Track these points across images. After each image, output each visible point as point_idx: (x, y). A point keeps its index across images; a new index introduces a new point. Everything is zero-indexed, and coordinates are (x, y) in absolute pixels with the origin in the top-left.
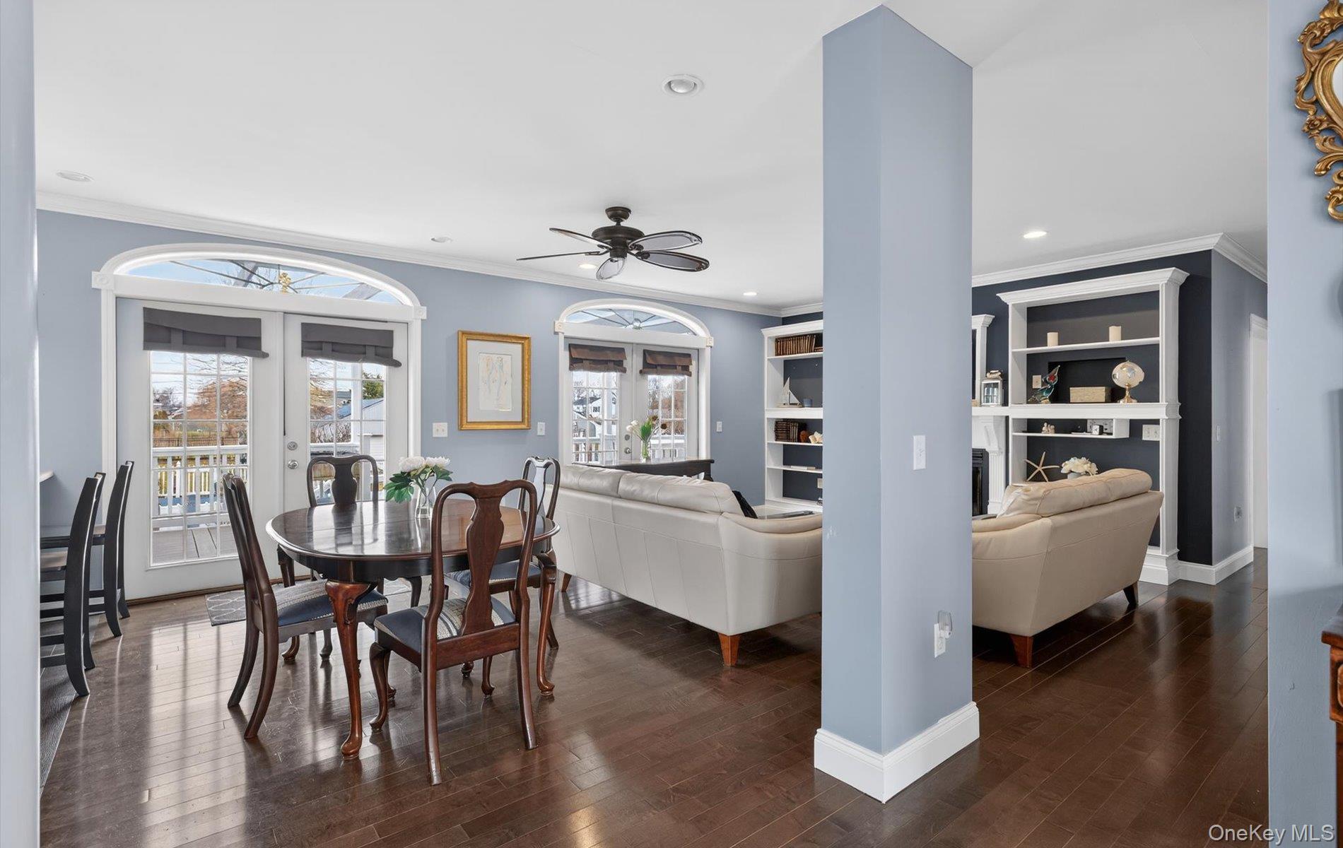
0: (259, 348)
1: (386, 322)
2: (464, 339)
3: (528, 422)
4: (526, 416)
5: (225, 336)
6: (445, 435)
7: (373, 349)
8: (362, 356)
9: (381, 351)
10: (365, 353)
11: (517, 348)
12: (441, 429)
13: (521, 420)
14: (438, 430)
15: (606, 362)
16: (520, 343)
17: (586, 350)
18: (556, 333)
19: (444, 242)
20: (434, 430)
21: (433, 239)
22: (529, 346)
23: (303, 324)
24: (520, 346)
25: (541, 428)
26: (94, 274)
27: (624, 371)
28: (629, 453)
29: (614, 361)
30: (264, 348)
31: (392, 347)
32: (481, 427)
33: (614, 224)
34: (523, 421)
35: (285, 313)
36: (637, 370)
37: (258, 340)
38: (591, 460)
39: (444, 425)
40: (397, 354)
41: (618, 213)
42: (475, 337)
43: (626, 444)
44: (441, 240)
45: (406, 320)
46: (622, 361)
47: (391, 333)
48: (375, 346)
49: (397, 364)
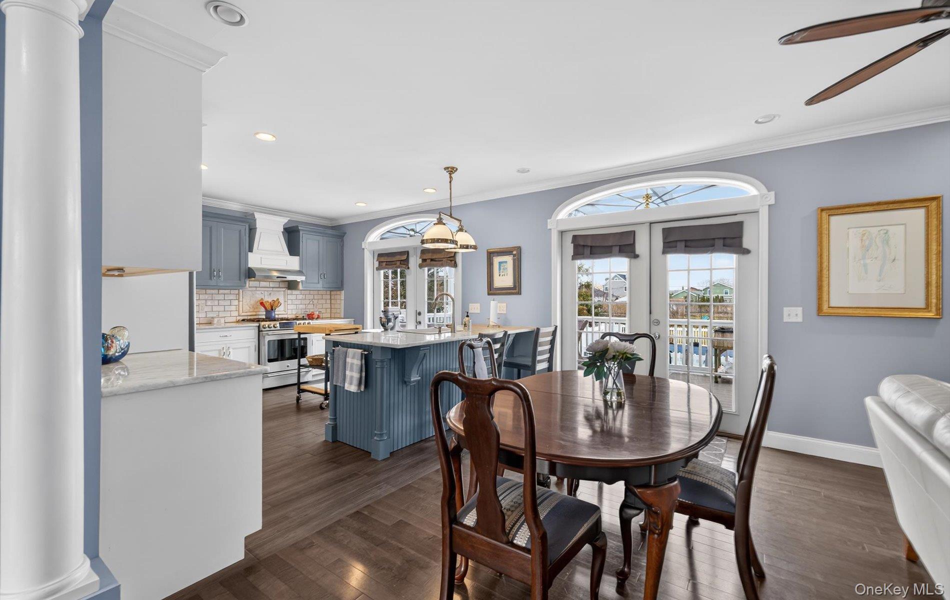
0: (634, 252)
1: (736, 214)
2: (825, 215)
3: (937, 308)
4: (933, 300)
6: (800, 319)
7: (722, 241)
8: (712, 248)
9: (731, 241)
12: (794, 314)
13: (923, 307)
14: (789, 315)
16: (920, 207)
19: (771, 120)
20: (785, 314)
22: (938, 208)
23: (664, 229)
24: (922, 210)
26: (549, 220)
31: (741, 237)
32: (850, 312)
34: (927, 309)
35: (651, 223)
37: (633, 245)
39: (799, 310)
40: (747, 242)
42: (842, 211)
47: (740, 225)
48: (724, 238)
49: (747, 252)
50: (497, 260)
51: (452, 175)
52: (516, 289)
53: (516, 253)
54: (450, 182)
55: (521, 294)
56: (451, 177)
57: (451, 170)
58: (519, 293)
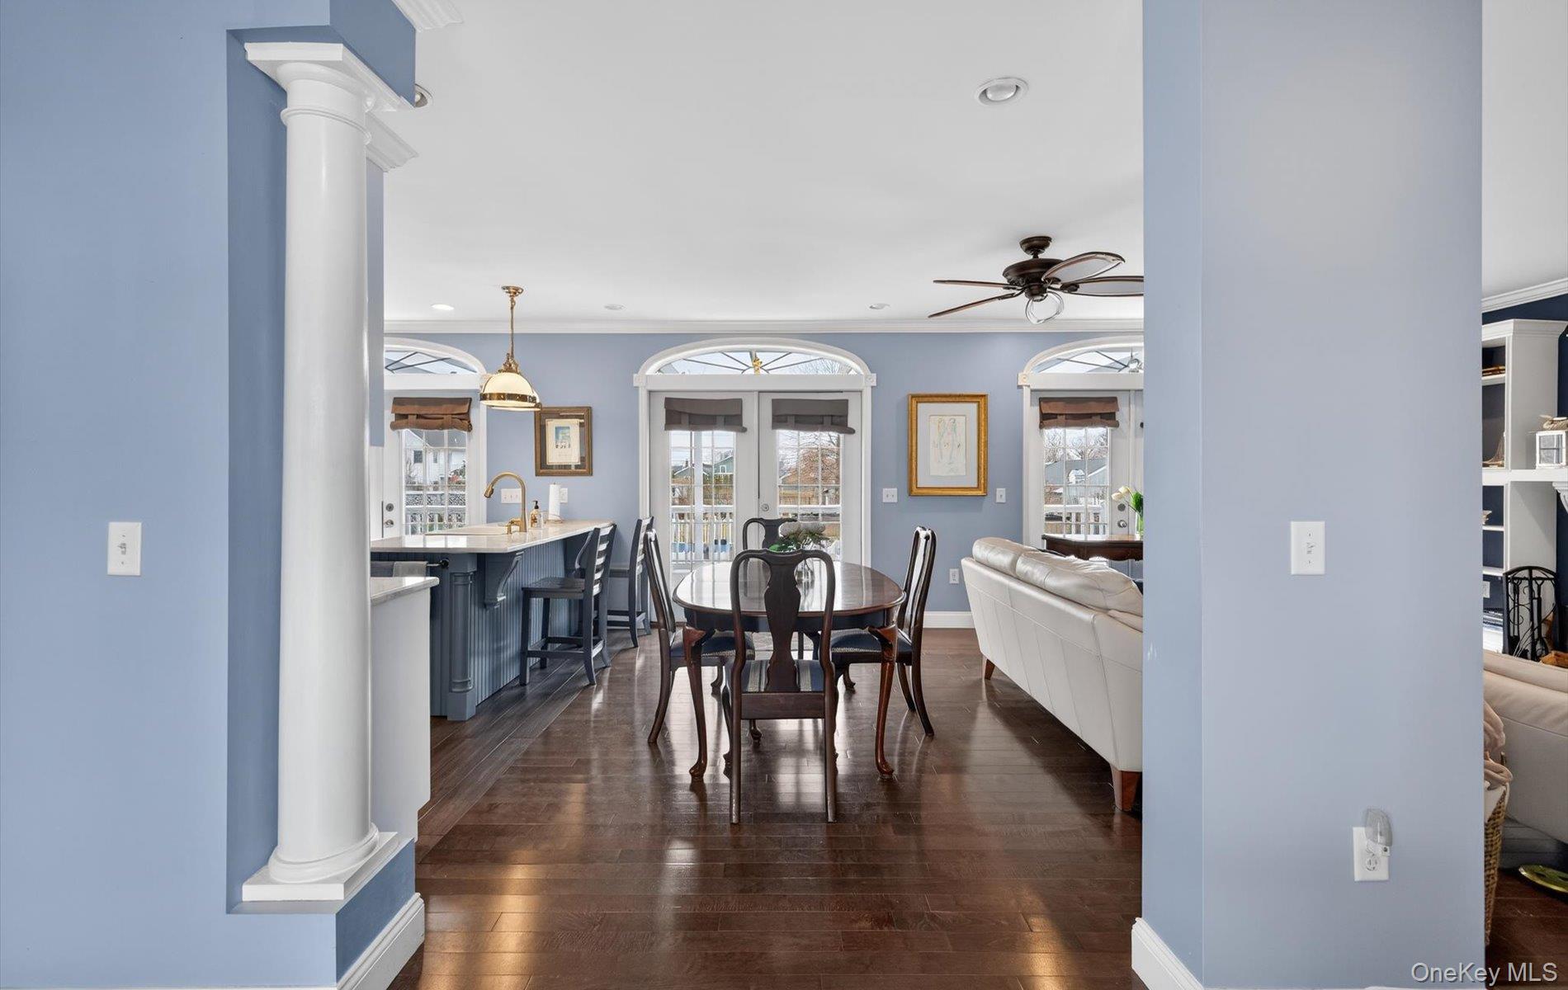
0: (741, 424)
1: (843, 392)
2: (914, 402)
3: (985, 488)
4: (982, 481)
5: (716, 416)
6: (895, 500)
8: (820, 426)
9: (837, 420)
10: (822, 423)
11: (972, 408)
12: (890, 495)
13: (976, 486)
14: (888, 495)
15: (1090, 416)
16: (975, 402)
17: (1060, 404)
18: (1020, 387)
19: (882, 308)
20: (884, 496)
21: (871, 307)
22: (986, 404)
23: (773, 400)
24: (975, 405)
25: (1001, 494)
26: (635, 375)
27: (1117, 425)
28: (1124, 526)
29: (1100, 414)
30: (745, 424)
31: (847, 416)
32: (931, 492)
33: (1031, 257)
34: (978, 488)
35: (760, 392)
36: (1136, 422)
37: (740, 416)
38: (1070, 533)
39: (894, 491)
40: (852, 422)
41: (1036, 244)
42: (926, 399)
43: (1121, 515)
44: (881, 306)
45: (861, 388)
46: (1114, 413)
47: (846, 402)
48: (832, 416)
49: (852, 431)
50: (552, 425)
51: (515, 299)
52: (585, 467)
53: (585, 417)
54: (512, 308)
55: (592, 475)
56: (512, 301)
57: (514, 292)
58: (590, 473)
